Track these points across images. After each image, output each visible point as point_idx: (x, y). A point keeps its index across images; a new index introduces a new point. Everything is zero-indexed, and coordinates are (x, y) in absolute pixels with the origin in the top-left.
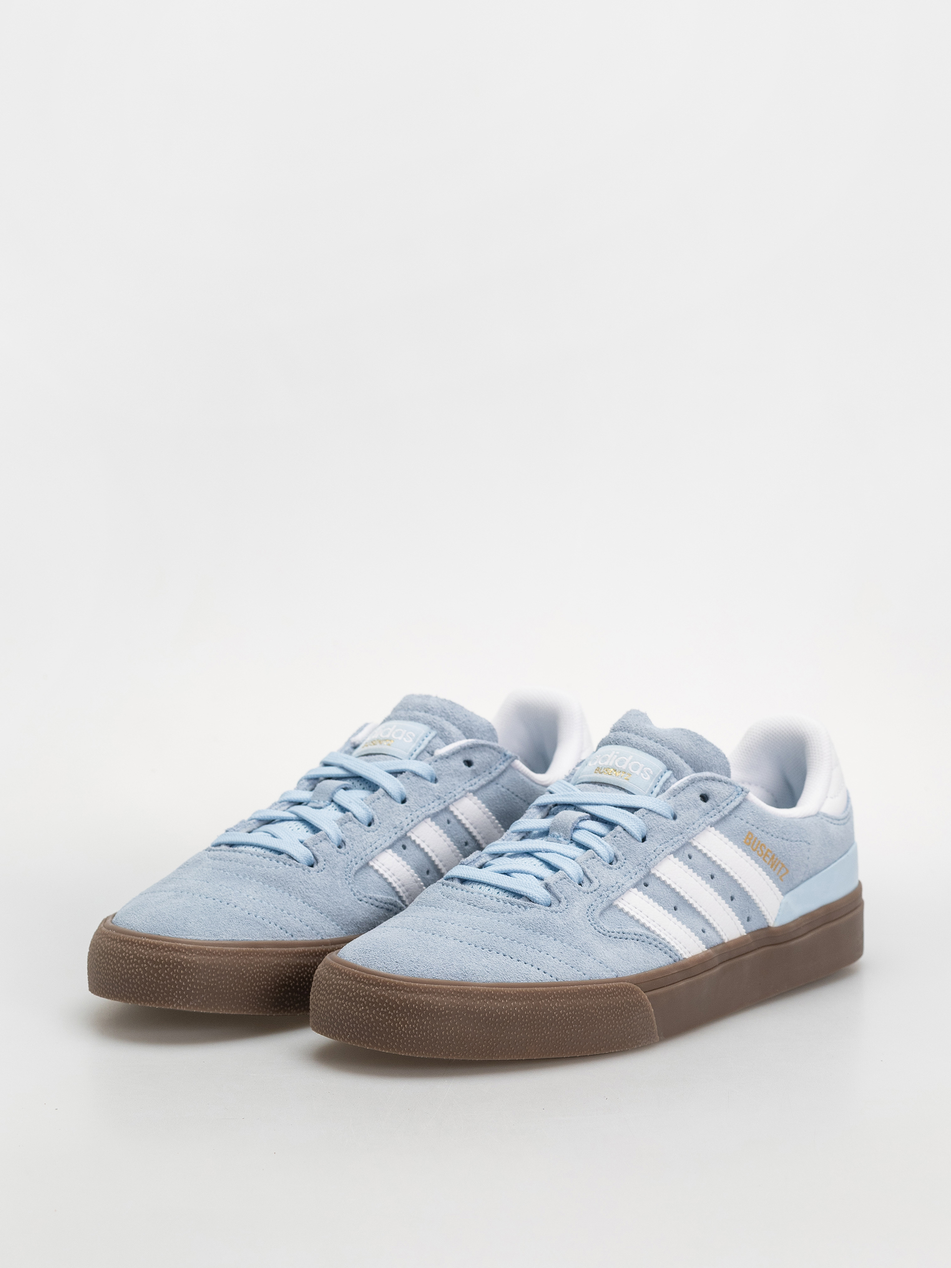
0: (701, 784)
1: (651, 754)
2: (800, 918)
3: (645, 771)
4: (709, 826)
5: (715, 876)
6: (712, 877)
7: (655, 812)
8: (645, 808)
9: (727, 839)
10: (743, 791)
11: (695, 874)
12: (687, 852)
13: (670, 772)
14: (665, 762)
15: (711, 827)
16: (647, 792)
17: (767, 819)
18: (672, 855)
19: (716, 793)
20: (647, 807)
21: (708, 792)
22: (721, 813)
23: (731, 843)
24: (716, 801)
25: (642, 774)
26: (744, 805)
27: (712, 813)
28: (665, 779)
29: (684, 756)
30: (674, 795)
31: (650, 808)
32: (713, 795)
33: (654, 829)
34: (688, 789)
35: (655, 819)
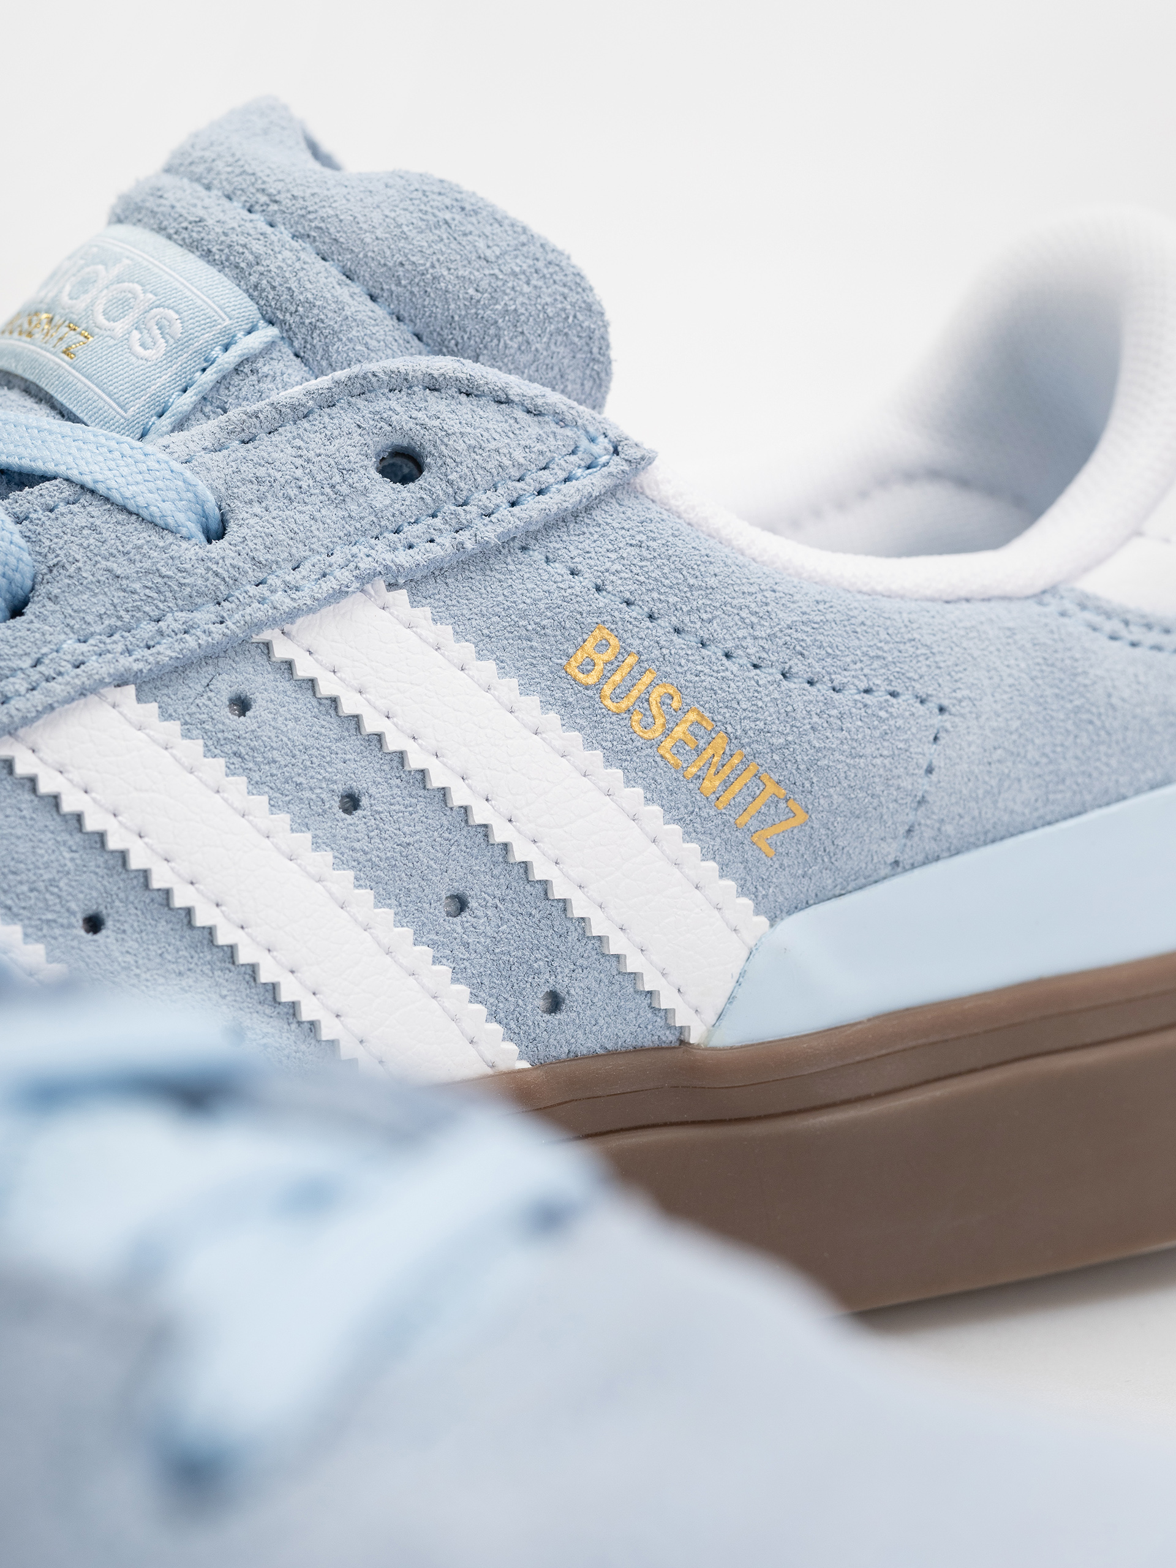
0: (393, 404)
1: (207, 255)
2: (869, 1020)
3: (152, 324)
4: (381, 583)
5: (364, 801)
6: (351, 802)
7: (107, 499)
8: (67, 480)
9: (467, 650)
10: (616, 452)
11: (241, 782)
12: (226, 686)
13: (273, 332)
14: (254, 292)
15: (392, 586)
16: (131, 412)
17: (713, 582)
18: (131, 689)
19: (461, 446)
20: (74, 474)
21: (423, 440)
22: (464, 536)
23: (490, 666)
24: (450, 483)
25: (136, 335)
26: (610, 516)
27: (410, 532)
28: (238, 360)
29: (364, 272)
30: (245, 436)
31: (88, 480)
32: (442, 455)
33: (72, 569)
34: (323, 418)
35: (94, 528)
